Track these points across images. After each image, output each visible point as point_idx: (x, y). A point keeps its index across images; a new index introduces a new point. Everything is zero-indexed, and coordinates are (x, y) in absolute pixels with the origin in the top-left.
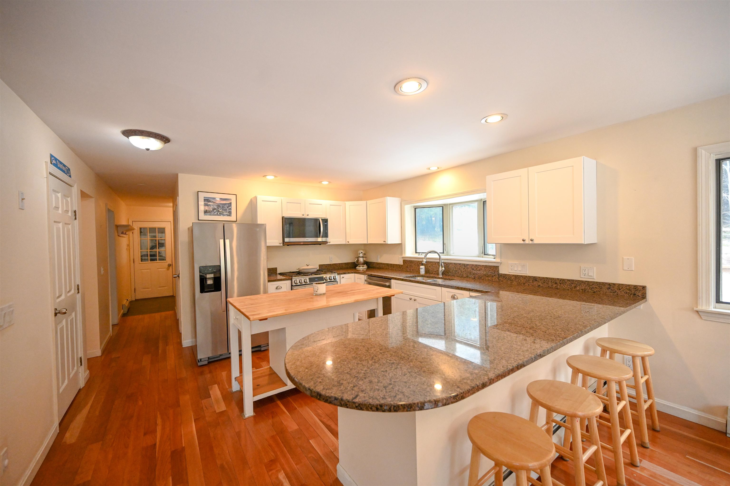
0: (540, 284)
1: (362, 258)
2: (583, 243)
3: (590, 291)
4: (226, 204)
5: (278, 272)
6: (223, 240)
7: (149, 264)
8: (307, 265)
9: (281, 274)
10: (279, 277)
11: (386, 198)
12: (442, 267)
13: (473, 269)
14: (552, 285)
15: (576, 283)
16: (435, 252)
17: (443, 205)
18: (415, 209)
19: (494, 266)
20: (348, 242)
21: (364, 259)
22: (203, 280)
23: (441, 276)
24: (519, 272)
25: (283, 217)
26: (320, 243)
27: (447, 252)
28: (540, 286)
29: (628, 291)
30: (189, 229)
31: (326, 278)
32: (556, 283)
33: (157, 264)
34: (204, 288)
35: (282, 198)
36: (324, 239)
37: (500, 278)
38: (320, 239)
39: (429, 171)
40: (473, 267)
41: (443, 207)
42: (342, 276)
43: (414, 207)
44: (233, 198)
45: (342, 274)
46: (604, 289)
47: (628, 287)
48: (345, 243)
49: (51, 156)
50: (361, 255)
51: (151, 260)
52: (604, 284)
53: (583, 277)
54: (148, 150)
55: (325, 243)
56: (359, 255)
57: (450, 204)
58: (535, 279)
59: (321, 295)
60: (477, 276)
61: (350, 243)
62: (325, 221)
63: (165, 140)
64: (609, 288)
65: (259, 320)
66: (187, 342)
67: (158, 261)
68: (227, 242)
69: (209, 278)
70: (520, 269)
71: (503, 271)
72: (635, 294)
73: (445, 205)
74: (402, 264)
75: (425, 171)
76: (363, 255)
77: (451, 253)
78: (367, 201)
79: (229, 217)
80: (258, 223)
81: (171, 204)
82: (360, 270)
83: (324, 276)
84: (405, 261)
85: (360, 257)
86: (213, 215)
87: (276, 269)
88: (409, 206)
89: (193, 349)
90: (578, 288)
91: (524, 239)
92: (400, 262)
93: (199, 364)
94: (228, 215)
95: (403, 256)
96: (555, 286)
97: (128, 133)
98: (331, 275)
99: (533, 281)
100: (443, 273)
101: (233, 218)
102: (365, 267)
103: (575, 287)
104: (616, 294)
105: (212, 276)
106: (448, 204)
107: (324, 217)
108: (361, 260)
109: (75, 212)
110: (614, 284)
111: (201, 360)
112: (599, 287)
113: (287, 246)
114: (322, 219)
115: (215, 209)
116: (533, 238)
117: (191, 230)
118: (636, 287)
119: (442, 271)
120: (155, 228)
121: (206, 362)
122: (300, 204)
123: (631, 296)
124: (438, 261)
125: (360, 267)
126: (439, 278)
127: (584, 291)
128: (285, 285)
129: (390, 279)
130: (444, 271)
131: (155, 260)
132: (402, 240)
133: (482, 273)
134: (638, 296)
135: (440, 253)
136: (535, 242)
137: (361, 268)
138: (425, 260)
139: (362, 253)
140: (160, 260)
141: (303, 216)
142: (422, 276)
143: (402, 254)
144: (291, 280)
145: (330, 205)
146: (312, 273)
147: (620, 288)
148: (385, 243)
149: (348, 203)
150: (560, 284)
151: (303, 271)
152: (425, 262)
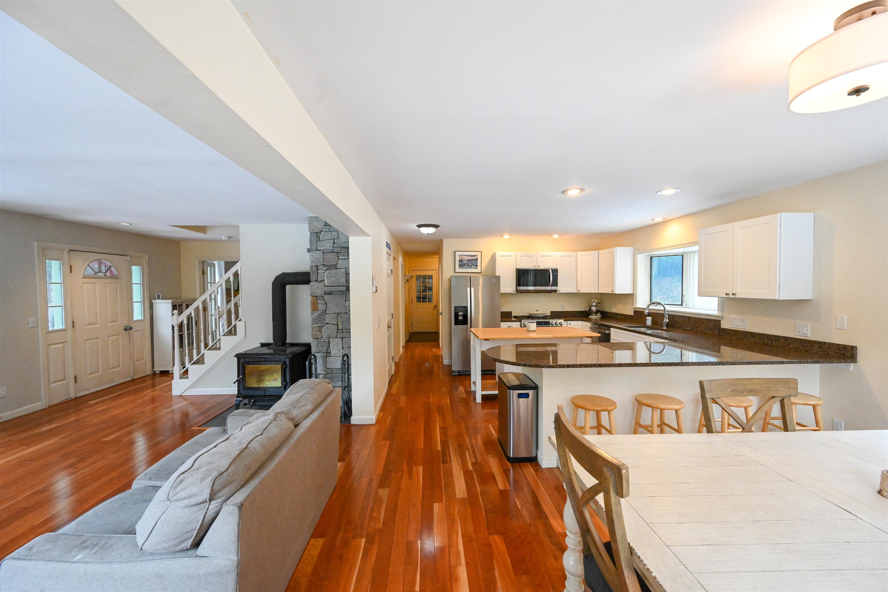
0: (757, 340)
1: (595, 307)
2: (777, 298)
3: (802, 349)
4: (473, 260)
5: (513, 315)
6: (469, 288)
7: (422, 305)
8: (537, 311)
9: (515, 317)
10: (513, 319)
11: (615, 248)
12: (666, 319)
13: (696, 322)
14: (768, 342)
15: (790, 340)
16: (659, 304)
17: (683, 253)
18: (651, 257)
19: (715, 320)
20: (579, 291)
21: (597, 308)
22: (456, 316)
23: (665, 328)
24: (739, 327)
25: (516, 269)
26: (550, 292)
27: (686, 304)
28: (756, 342)
29: (838, 351)
30: (449, 279)
31: (552, 323)
32: (771, 340)
33: (426, 305)
34: (457, 322)
35: (516, 252)
36: (554, 288)
37: (721, 333)
38: (549, 288)
39: (653, 222)
40: (696, 321)
41: (683, 255)
42: (569, 322)
43: (650, 255)
44: (479, 254)
45: (569, 320)
46: (816, 348)
47: (838, 347)
48: (576, 292)
49: (387, 242)
50: (594, 304)
51: (423, 302)
52: (815, 342)
53: (798, 334)
54: (428, 234)
55: (555, 291)
56: (592, 304)
57: (691, 252)
58: (752, 335)
59: (532, 331)
60: (699, 329)
61: (581, 291)
62: (555, 271)
63: (436, 226)
64: (820, 347)
65: (484, 339)
66: (446, 362)
67: (427, 303)
68: (472, 289)
69: (460, 315)
70: (740, 324)
71: (724, 325)
72: (844, 355)
73: (685, 253)
74: (633, 315)
75: (649, 222)
76: (596, 304)
77: (690, 306)
78: (599, 251)
79: (475, 269)
80: (497, 275)
81: (438, 256)
82: (592, 319)
83: (551, 321)
84: (635, 312)
85: (592, 306)
86: (465, 268)
87: (511, 313)
88: (643, 255)
89: (450, 366)
90: (791, 346)
91: (728, 292)
92: (631, 313)
93: (453, 374)
94: (475, 268)
95: (635, 306)
96: (770, 342)
97: (419, 226)
98: (557, 321)
99: (750, 337)
100: (667, 325)
101: (478, 270)
102: (599, 315)
103: (789, 344)
104: (826, 353)
105: (462, 313)
106: (688, 252)
107: (554, 267)
108: (594, 309)
109: (392, 270)
110: (825, 343)
111: (454, 371)
112: (811, 345)
113: (520, 293)
114: (552, 270)
115: (466, 264)
116: (735, 292)
117: (450, 280)
118: (845, 347)
119: (666, 323)
120: (426, 276)
121: (457, 374)
122: (531, 257)
123: (841, 356)
124: (663, 312)
125: (592, 315)
126: (664, 330)
127: (797, 348)
128: (516, 325)
129: (610, 327)
130: (668, 322)
131: (426, 302)
132: (634, 291)
133: (704, 326)
134: (847, 357)
135: (665, 304)
136: (738, 296)
137: (594, 316)
138: (647, 311)
139: (594, 302)
140: (428, 302)
141: (535, 267)
142: (648, 328)
143: (633, 305)
144: (521, 322)
145: (561, 256)
146: (539, 318)
147: (831, 347)
148: (612, 293)
149: (580, 254)
150: (775, 340)
151: (532, 315)
152: (647, 313)
